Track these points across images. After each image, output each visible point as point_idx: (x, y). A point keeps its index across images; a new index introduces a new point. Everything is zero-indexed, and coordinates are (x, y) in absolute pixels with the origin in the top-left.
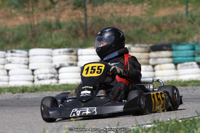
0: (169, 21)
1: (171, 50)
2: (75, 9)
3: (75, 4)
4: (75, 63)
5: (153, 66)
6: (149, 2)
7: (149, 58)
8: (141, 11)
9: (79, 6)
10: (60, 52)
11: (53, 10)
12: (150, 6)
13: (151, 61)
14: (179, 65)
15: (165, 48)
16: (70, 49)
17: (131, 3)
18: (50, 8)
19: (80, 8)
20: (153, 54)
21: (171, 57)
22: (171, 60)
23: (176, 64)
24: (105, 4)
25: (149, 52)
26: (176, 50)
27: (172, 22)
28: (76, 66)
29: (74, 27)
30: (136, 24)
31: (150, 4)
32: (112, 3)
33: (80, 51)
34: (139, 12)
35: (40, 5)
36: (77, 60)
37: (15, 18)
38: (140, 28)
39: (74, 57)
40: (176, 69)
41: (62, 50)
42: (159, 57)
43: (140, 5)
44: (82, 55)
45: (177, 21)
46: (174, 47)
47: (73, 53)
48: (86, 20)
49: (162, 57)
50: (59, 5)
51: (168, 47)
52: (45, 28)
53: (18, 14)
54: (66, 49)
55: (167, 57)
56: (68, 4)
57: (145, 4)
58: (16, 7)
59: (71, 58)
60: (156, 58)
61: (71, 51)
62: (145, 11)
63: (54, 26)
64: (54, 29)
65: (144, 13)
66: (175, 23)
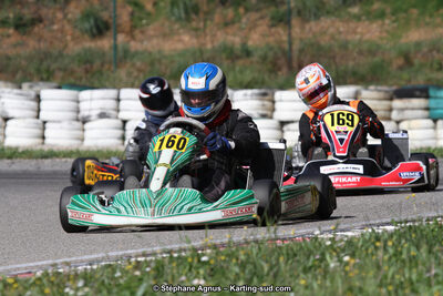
0: (425, 49)
1: (427, 97)
2: (273, 26)
3: (273, 18)
4: (269, 113)
5: (398, 122)
6: (394, 18)
7: (391, 110)
8: (381, 32)
9: (281, 21)
10: (245, 95)
11: (237, 25)
12: (395, 25)
13: (395, 115)
14: (440, 122)
15: (418, 93)
16: (263, 91)
17: (364, 18)
18: (233, 22)
19: (282, 24)
20: (397, 103)
21: (427, 109)
22: (426, 113)
23: (435, 121)
24: (322, 18)
25: (391, 99)
26: (436, 98)
27: (431, 51)
28: (271, 118)
29: (271, 54)
30: (372, 53)
31: (394, 22)
32: (333, 18)
33: (279, 95)
34: (377, 34)
35: (217, 18)
36: (273, 110)
37: (176, 38)
38: (377, 59)
39: (268, 104)
40: (435, 128)
41: (249, 92)
42: (407, 109)
43: (380, 22)
44: (281, 101)
45: (438, 51)
46: (432, 93)
47: (267, 98)
48: (290, 44)
49: (413, 109)
50: (248, 19)
51: (423, 93)
52: (224, 56)
53: (181, 31)
54: (256, 91)
55: (421, 109)
56: (262, 18)
57: (387, 21)
58: (179, 19)
59: (263, 105)
60: (402, 110)
61: (265, 94)
62: (387, 32)
63: (238, 53)
64: (238, 57)
65: (385, 35)
66: (435, 53)
